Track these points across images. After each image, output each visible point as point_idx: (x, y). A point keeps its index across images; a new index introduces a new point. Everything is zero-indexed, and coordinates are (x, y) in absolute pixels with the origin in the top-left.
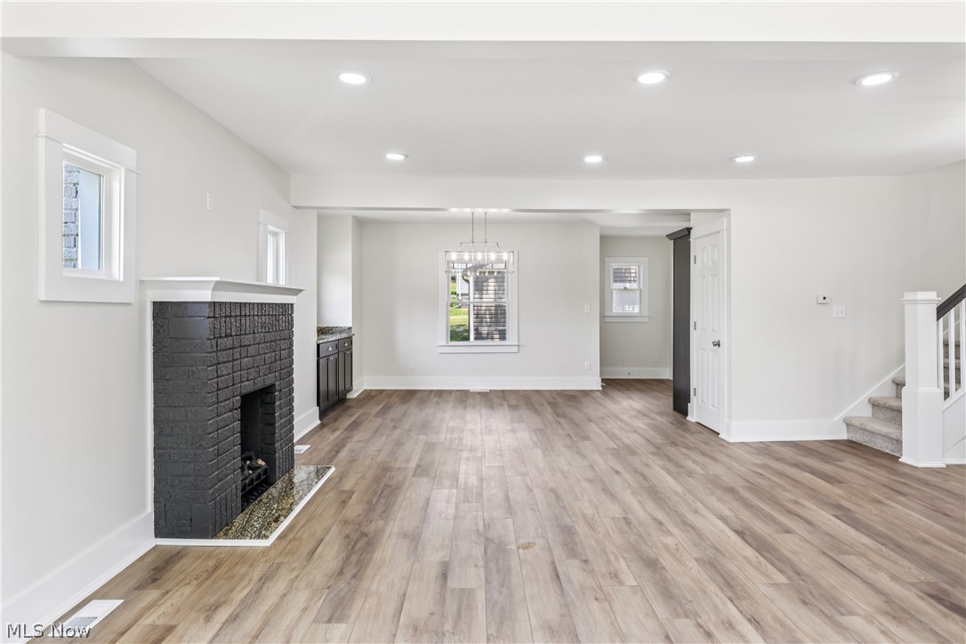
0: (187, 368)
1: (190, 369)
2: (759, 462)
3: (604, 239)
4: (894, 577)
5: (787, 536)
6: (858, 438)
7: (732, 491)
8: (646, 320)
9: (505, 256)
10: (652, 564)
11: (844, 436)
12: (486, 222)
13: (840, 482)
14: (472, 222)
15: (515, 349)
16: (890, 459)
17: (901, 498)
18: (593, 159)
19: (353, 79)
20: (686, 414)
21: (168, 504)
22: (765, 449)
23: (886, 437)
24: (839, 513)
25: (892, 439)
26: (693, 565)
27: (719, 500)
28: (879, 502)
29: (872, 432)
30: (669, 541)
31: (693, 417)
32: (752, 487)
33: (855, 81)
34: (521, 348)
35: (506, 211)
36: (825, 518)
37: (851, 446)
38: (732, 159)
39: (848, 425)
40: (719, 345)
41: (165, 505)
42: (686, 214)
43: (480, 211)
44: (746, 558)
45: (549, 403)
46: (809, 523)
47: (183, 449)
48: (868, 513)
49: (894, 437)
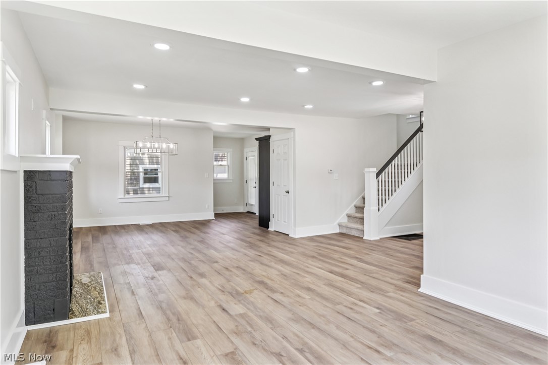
0: (50, 213)
1: (53, 213)
2: (314, 245)
3: (215, 138)
4: (392, 278)
5: (348, 271)
6: (344, 231)
7: (313, 257)
8: (231, 181)
9: (172, 146)
10: (309, 289)
11: (338, 231)
12: (160, 125)
13: (350, 249)
14: (152, 125)
15: (167, 199)
16: (360, 239)
17: (374, 252)
18: (245, 100)
19: (162, 47)
20: (268, 227)
21: (36, 303)
22: (312, 239)
23: (357, 229)
24: (358, 260)
25: (359, 230)
26: (324, 286)
27: (313, 261)
28: (368, 254)
29: (351, 228)
30: (307, 279)
31: (272, 228)
32: (320, 255)
33: (370, 83)
34: (170, 198)
35: (172, 120)
36: (354, 262)
37: (342, 234)
38: (303, 106)
39: (339, 226)
40: (288, 193)
41: (34, 303)
42: (268, 129)
43: (156, 119)
44: (341, 281)
45: (193, 227)
46: (352, 265)
47: (46, 265)
48: (367, 258)
49: (360, 229)
